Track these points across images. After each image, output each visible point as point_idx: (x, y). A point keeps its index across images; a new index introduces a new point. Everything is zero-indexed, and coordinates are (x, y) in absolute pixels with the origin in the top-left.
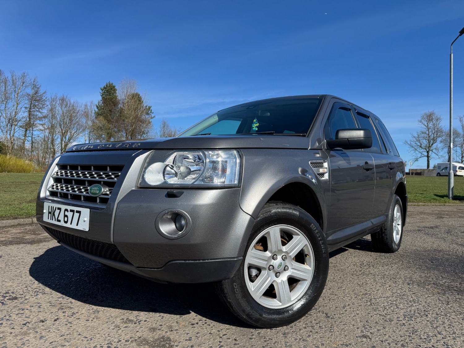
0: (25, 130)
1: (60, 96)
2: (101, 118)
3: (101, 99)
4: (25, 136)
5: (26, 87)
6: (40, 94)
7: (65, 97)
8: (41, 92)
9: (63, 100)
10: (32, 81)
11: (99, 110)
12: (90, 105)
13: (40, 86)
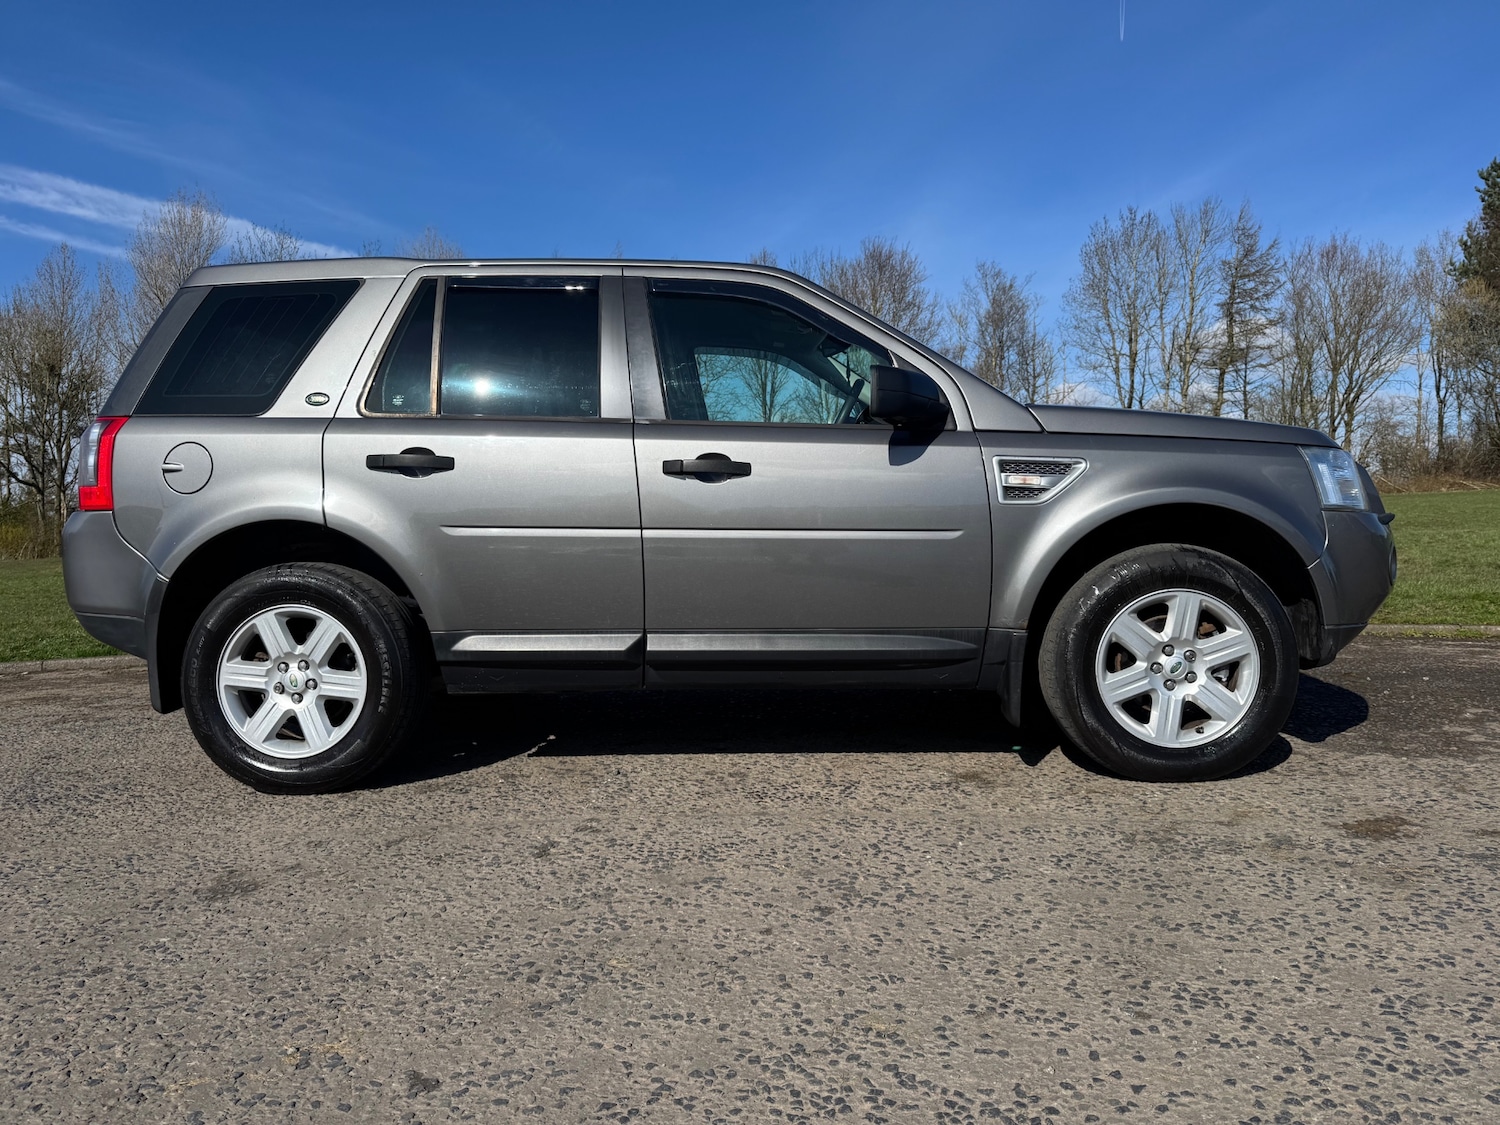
0: (1218, 371)
1: (1322, 240)
2: (1478, 284)
3: (1480, 213)
4: (1218, 393)
5: (1215, 241)
6: (1258, 254)
7: (1338, 243)
8: (1263, 245)
9: (1330, 254)
10: (1236, 218)
11: (1469, 256)
12: (1437, 245)
13: (1260, 227)
